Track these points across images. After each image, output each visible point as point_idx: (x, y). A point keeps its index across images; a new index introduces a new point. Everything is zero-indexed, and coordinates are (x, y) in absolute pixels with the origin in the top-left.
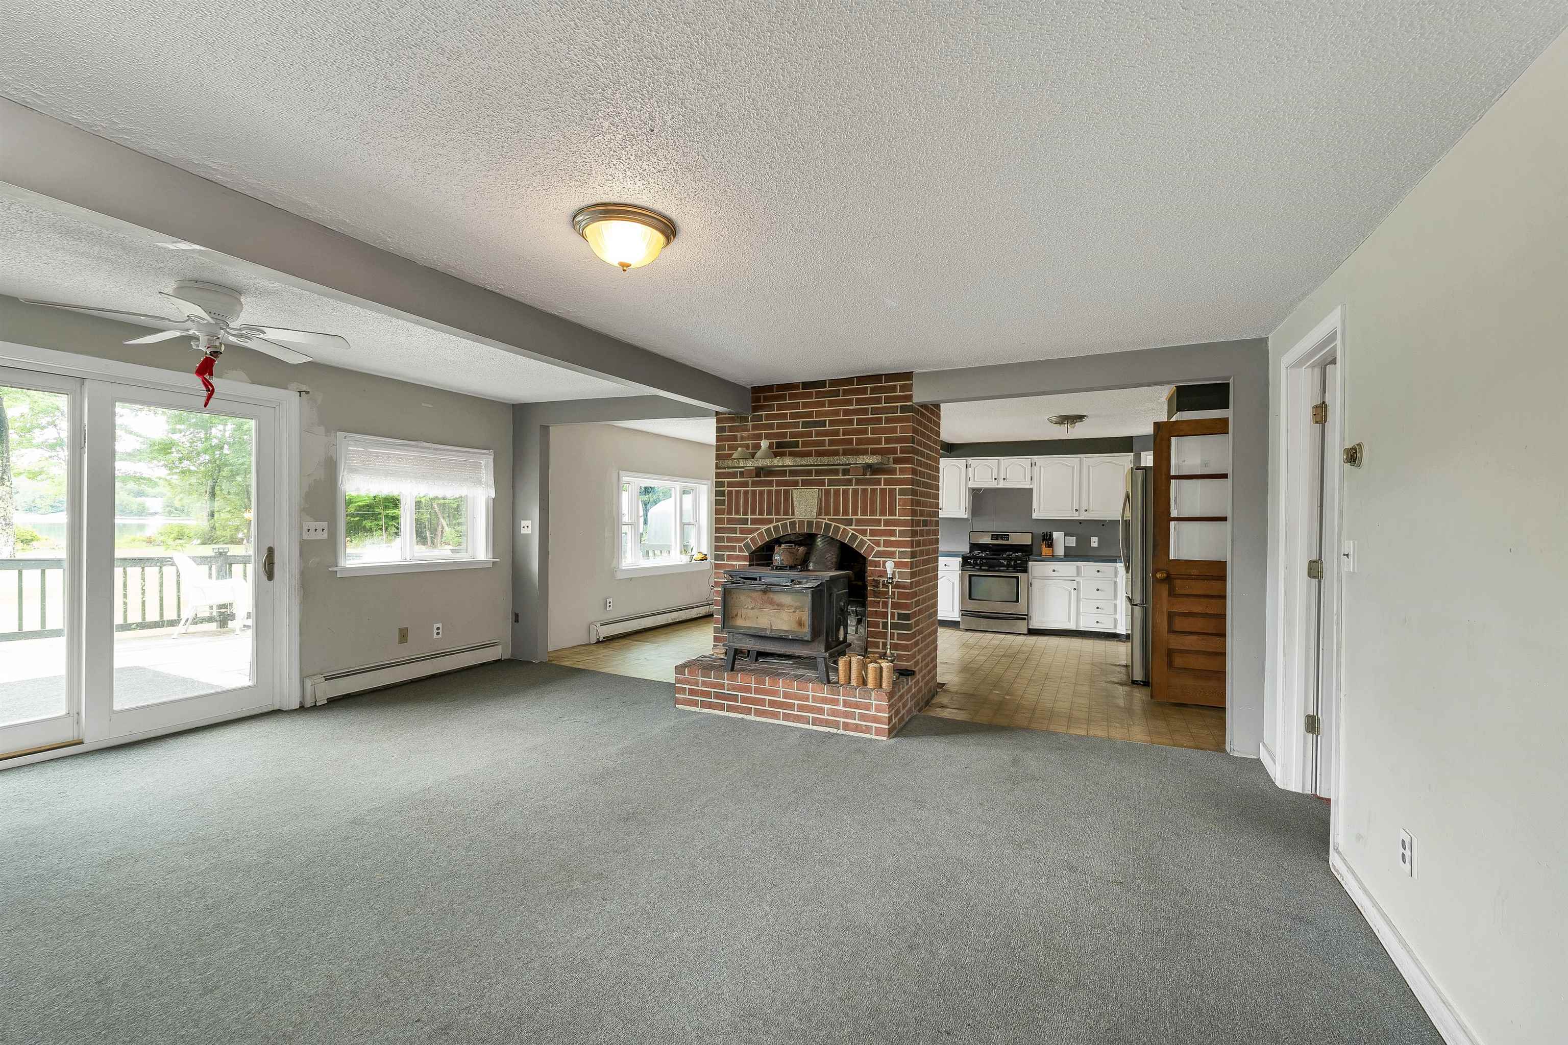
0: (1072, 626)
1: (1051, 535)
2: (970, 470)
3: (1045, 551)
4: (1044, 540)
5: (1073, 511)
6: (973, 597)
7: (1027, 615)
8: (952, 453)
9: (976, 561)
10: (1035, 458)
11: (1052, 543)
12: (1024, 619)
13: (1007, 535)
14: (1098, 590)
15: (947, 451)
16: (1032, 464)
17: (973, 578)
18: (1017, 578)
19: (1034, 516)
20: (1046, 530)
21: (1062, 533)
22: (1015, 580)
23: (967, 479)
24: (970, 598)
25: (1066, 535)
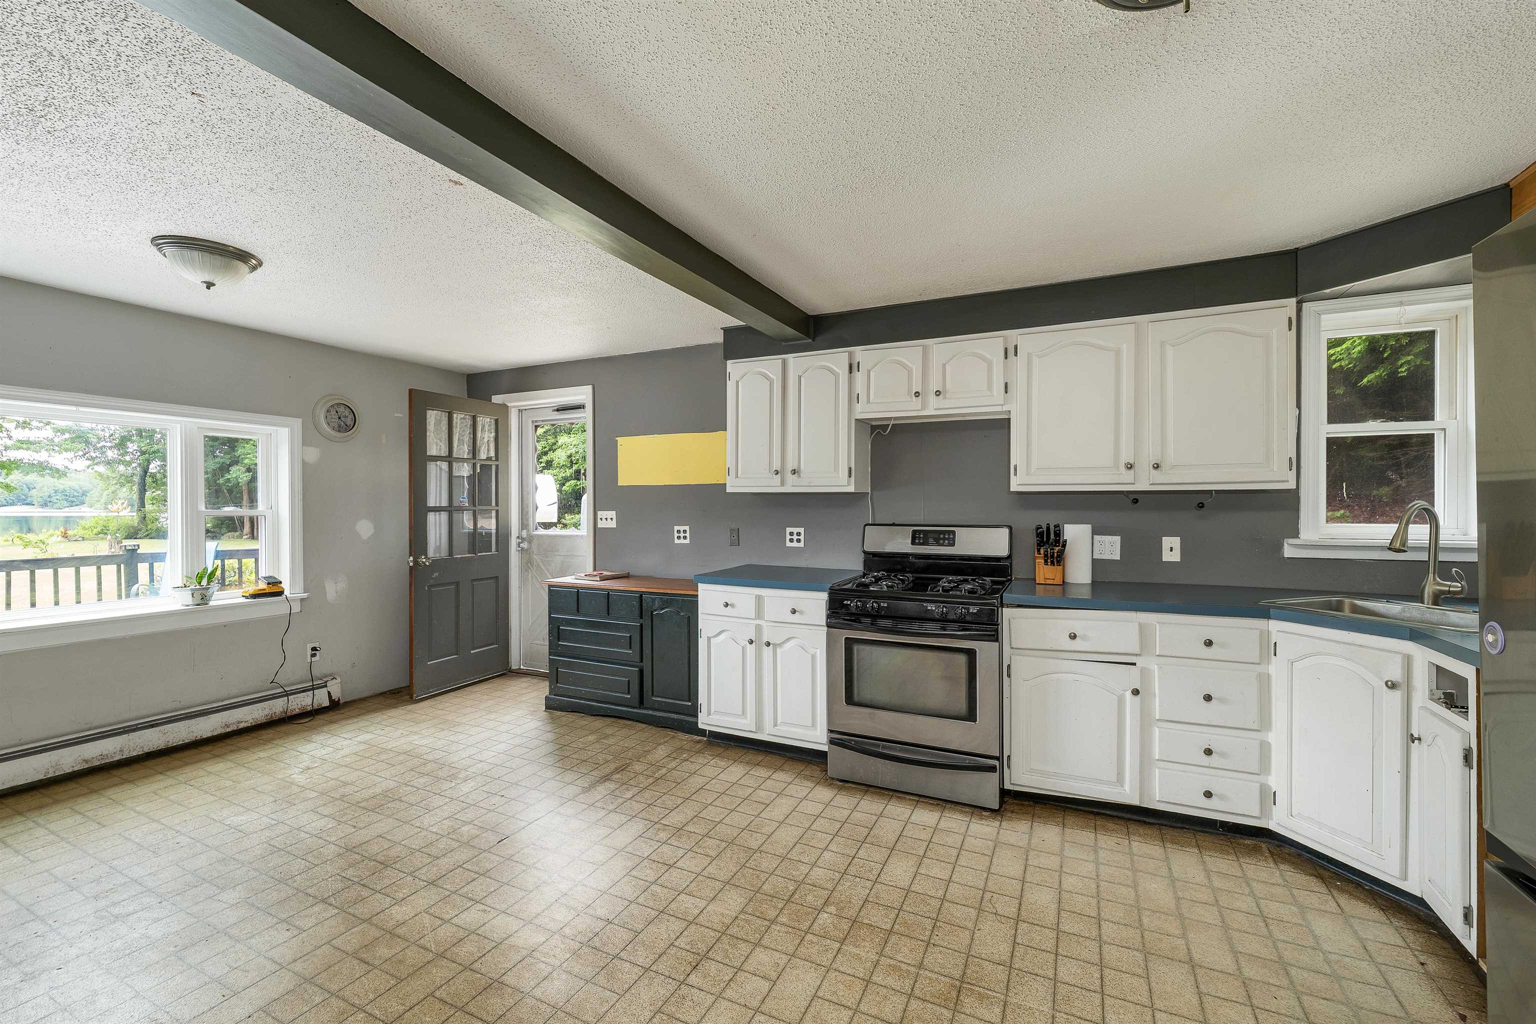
0: (1128, 795)
1: (1058, 534)
2: (859, 377)
3: (1044, 572)
4: (1040, 544)
5: (1118, 468)
6: (856, 698)
7: (997, 758)
8: (819, 339)
9: (864, 604)
10: (1014, 336)
11: (1061, 554)
12: (992, 769)
13: (949, 532)
14: (1208, 698)
15: (808, 335)
16: (1006, 350)
17: (856, 648)
18: (971, 654)
19: (1016, 484)
20: (1046, 518)
21: (1086, 529)
22: (962, 659)
23: (853, 398)
24: (850, 700)
25: (1095, 532)
